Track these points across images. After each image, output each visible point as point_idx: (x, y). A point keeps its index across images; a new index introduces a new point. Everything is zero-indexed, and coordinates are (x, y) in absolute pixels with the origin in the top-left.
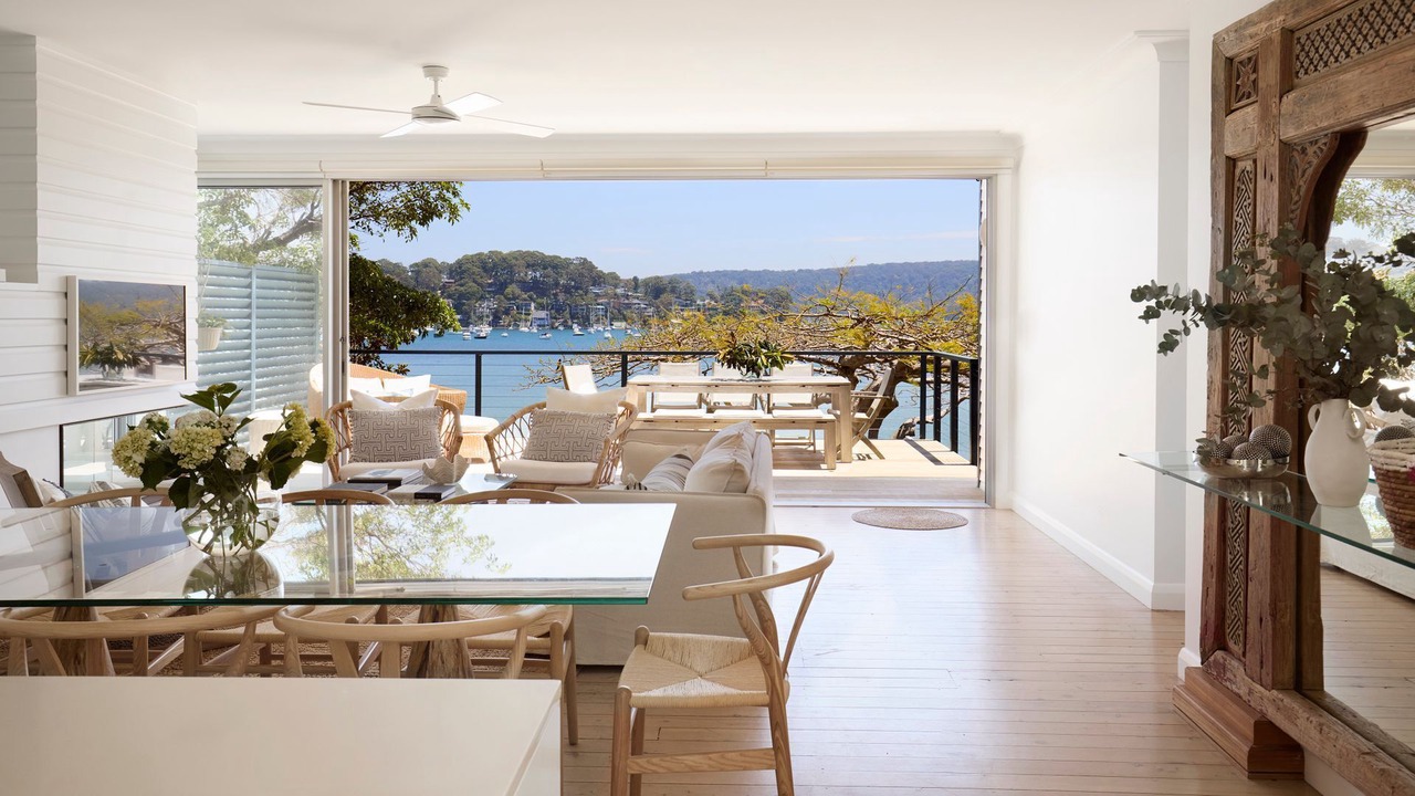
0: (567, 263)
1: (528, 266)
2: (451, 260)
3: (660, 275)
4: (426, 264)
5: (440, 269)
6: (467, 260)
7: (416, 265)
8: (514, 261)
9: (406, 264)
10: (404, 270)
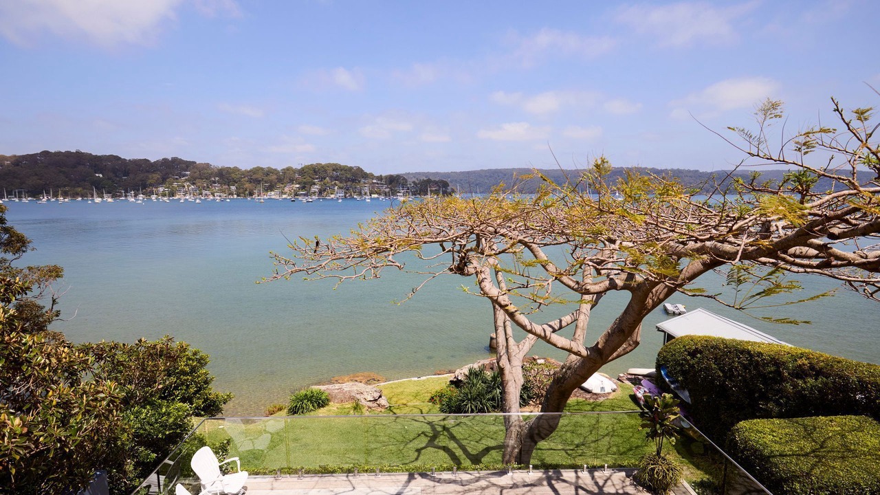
0: (351, 168)
1: (334, 170)
2: (299, 167)
3: (392, 174)
4: (288, 169)
5: (295, 171)
6: (307, 167)
7: (284, 169)
8: (327, 168)
9: (279, 169)
10: (278, 172)
